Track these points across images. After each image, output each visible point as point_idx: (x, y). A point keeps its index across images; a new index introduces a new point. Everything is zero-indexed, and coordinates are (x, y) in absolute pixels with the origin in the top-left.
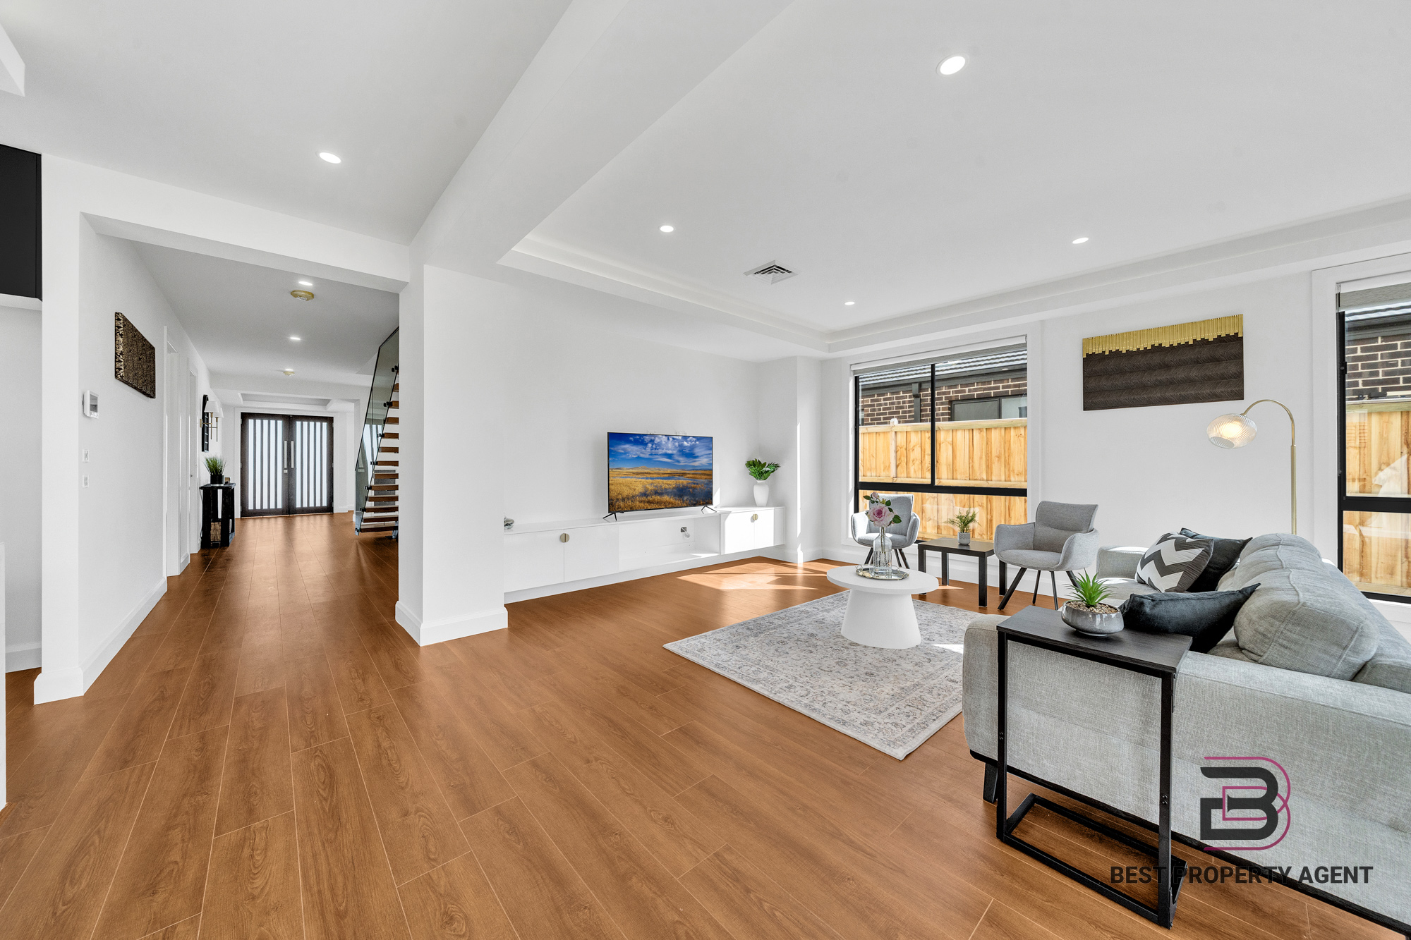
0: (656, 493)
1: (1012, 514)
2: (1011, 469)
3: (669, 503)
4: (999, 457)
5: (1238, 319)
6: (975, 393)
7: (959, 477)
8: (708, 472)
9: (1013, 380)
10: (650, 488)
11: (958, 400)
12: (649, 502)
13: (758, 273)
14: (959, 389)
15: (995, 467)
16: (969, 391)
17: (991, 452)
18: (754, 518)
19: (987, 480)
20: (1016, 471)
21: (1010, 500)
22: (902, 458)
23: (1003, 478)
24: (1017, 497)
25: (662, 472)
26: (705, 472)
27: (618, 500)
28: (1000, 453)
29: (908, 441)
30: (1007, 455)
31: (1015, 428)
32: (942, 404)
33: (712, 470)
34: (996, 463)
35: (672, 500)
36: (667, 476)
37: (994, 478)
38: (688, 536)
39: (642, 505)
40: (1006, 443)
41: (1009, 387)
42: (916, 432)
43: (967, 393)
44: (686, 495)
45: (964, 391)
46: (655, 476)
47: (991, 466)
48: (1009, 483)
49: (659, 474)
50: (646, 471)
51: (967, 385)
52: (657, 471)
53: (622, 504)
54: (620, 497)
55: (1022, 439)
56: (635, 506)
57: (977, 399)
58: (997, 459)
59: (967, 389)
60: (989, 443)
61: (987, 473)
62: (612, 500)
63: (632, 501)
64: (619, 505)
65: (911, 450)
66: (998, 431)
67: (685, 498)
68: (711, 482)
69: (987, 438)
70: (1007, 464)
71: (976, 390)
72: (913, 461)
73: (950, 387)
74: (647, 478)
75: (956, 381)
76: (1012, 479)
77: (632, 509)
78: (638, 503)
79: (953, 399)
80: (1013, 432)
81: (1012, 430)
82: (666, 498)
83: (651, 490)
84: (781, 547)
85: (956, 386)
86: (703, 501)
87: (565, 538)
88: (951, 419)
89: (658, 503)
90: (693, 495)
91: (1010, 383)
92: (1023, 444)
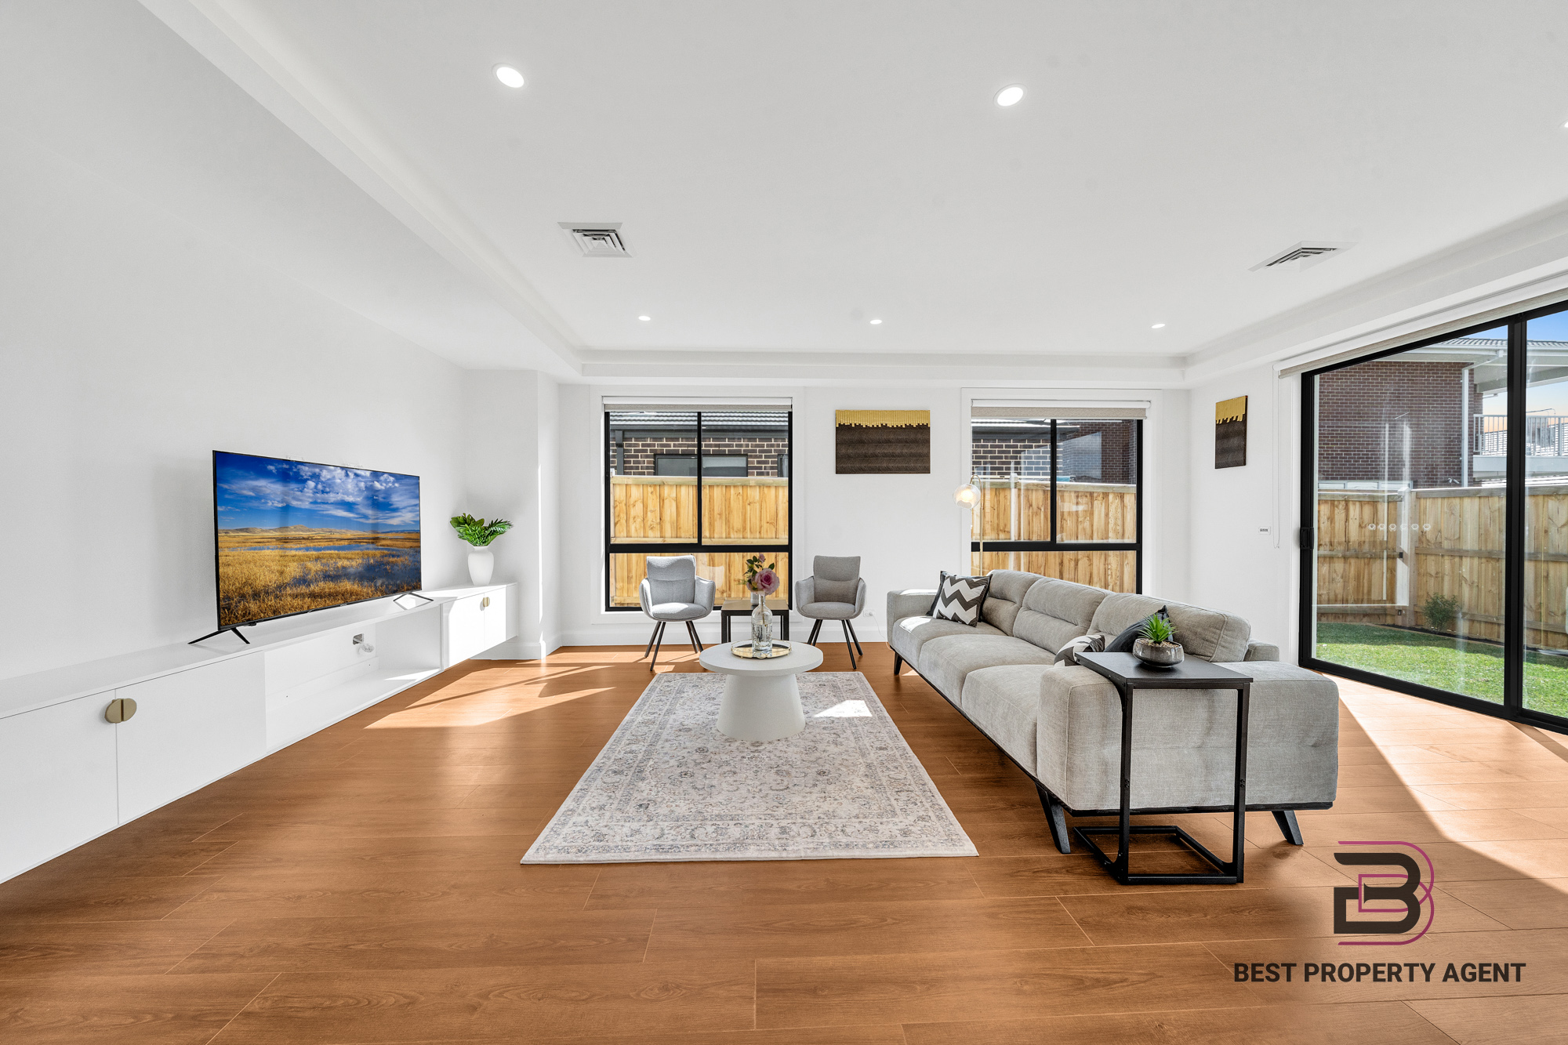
0: (327, 577)
1: (732, 571)
2: (731, 526)
3: (352, 594)
4: (720, 514)
5: (926, 413)
6: (680, 449)
7: (683, 535)
8: (413, 536)
9: (714, 439)
10: (315, 567)
11: (663, 454)
12: (313, 596)
13: (578, 231)
14: (665, 442)
15: (717, 524)
16: (675, 446)
17: (713, 510)
18: (485, 603)
19: (710, 538)
20: (735, 529)
21: (730, 556)
22: (622, 515)
23: (724, 536)
24: (736, 554)
25: (337, 536)
26: (408, 536)
27: (243, 597)
28: (722, 511)
29: (628, 495)
30: (727, 513)
31: (735, 486)
32: (647, 456)
33: (418, 532)
34: (718, 520)
35: (356, 587)
36: (346, 543)
37: (716, 536)
38: (370, 650)
39: (297, 602)
40: (727, 500)
41: (710, 446)
42: (638, 485)
43: (672, 448)
44: (380, 577)
45: (669, 446)
46: (323, 544)
47: (714, 524)
48: (730, 540)
49: (331, 540)
50: (305, 534)
51: (672, 439)
52: (328, 535)
53: (253, 606)
54: (248, 590)
55: (741, 498)
56: (283, 607)
57: (682, 455)
58: (719, 516)
59: (672, 443)
60: (712, 501)
61: (710, 530)
62: (229, 598)
63: (276, 597)
64: (245, 608)
65: (631, 506)
66: (719, 488)
67: (379, 583)
68: (417, 551)
69: (710, 496)
70: (728, 521)
71: (680, 446)
72: (634, 518)
73: (655, 439)
74: (307, 549)
75: (662, 433)
76: (732, 536)
77: (276, 614)
78: (289, 599)
79: (659, 452)
80: (732, 490)
81: (732, 488)
82: (347, 585)
83: (316, 572)
84: (515, 641)
85: (661, 439)
86: (408, 584)
87: (119, 711)
88: (655, 474)
89: (330, 595)
90: (388, 575)
91: (711, 442)
92: (741, 502)
